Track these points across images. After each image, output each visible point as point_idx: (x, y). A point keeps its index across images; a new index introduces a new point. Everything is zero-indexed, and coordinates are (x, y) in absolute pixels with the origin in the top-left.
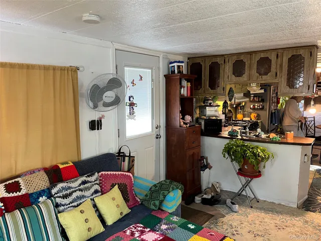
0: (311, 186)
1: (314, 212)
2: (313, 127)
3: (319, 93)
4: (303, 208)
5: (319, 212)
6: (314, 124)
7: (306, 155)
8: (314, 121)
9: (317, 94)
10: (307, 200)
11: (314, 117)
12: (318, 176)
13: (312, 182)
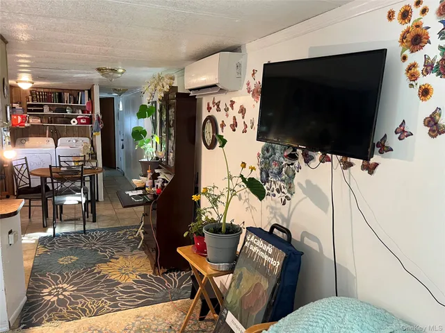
0: (32, 274)
1: (39, 324)
2: (26, 174)
3: (31, 120)
4: (20, 324)
5: (48, 321)
6: (27, 168)
7: (10, 232)
8: (26, 163)
9: (28, 122)
10: (26, 305)
11: (26, 158)
12: (42, 250)
13: (33, 266)
